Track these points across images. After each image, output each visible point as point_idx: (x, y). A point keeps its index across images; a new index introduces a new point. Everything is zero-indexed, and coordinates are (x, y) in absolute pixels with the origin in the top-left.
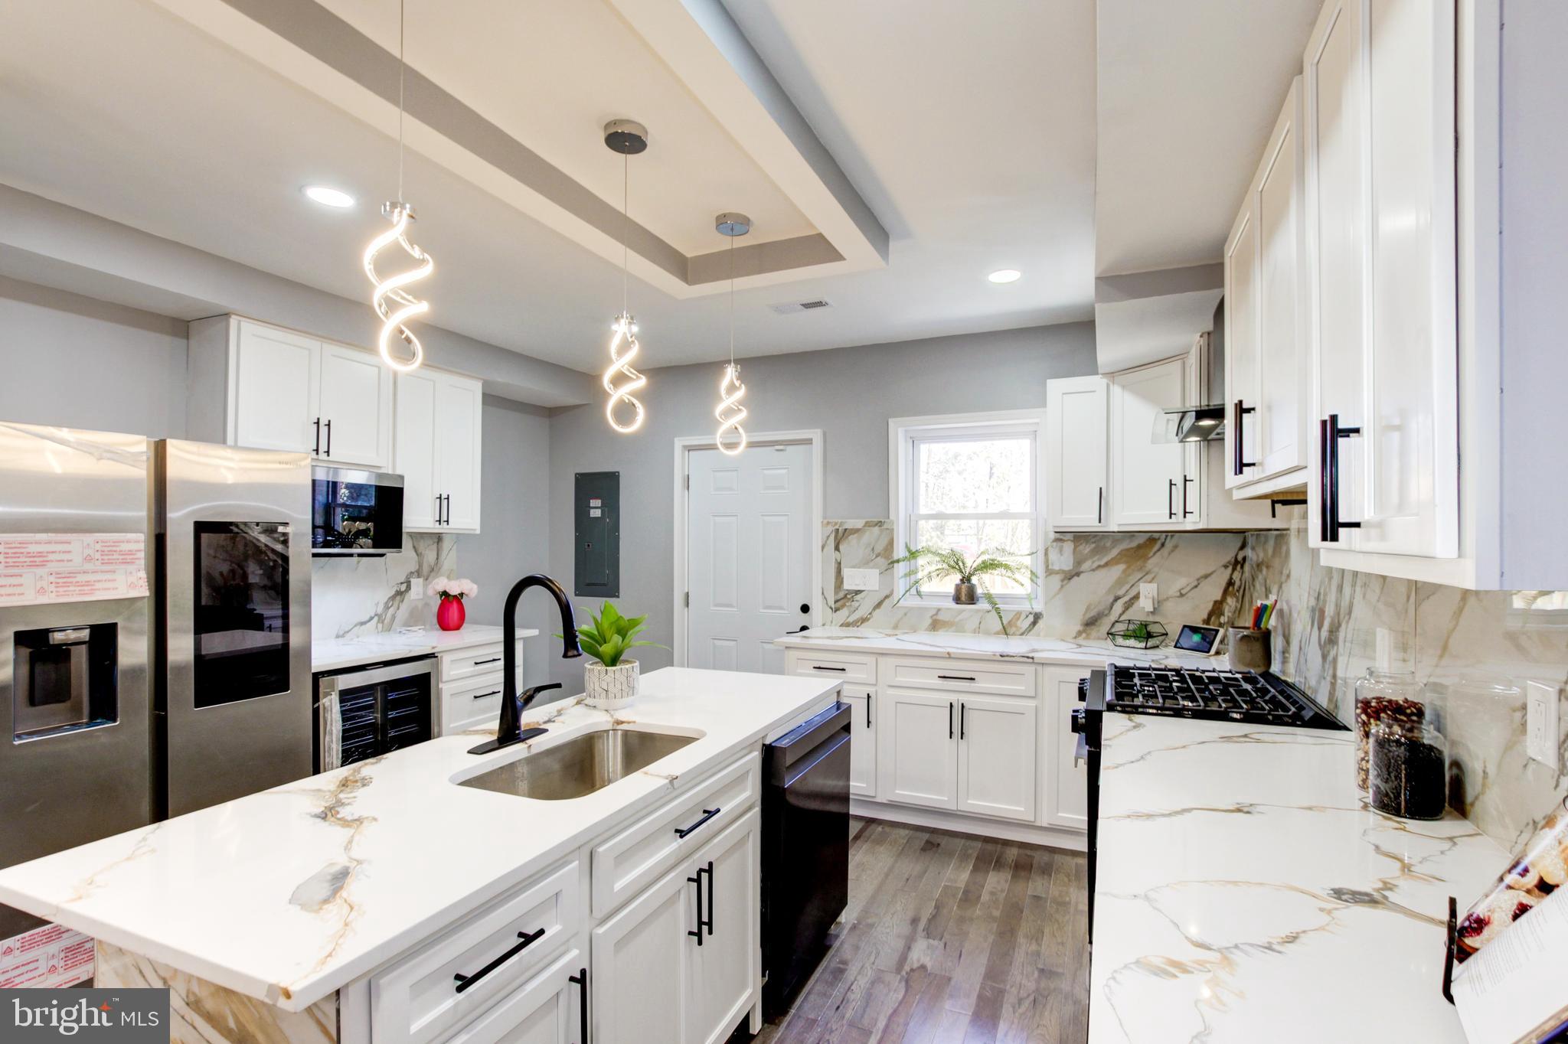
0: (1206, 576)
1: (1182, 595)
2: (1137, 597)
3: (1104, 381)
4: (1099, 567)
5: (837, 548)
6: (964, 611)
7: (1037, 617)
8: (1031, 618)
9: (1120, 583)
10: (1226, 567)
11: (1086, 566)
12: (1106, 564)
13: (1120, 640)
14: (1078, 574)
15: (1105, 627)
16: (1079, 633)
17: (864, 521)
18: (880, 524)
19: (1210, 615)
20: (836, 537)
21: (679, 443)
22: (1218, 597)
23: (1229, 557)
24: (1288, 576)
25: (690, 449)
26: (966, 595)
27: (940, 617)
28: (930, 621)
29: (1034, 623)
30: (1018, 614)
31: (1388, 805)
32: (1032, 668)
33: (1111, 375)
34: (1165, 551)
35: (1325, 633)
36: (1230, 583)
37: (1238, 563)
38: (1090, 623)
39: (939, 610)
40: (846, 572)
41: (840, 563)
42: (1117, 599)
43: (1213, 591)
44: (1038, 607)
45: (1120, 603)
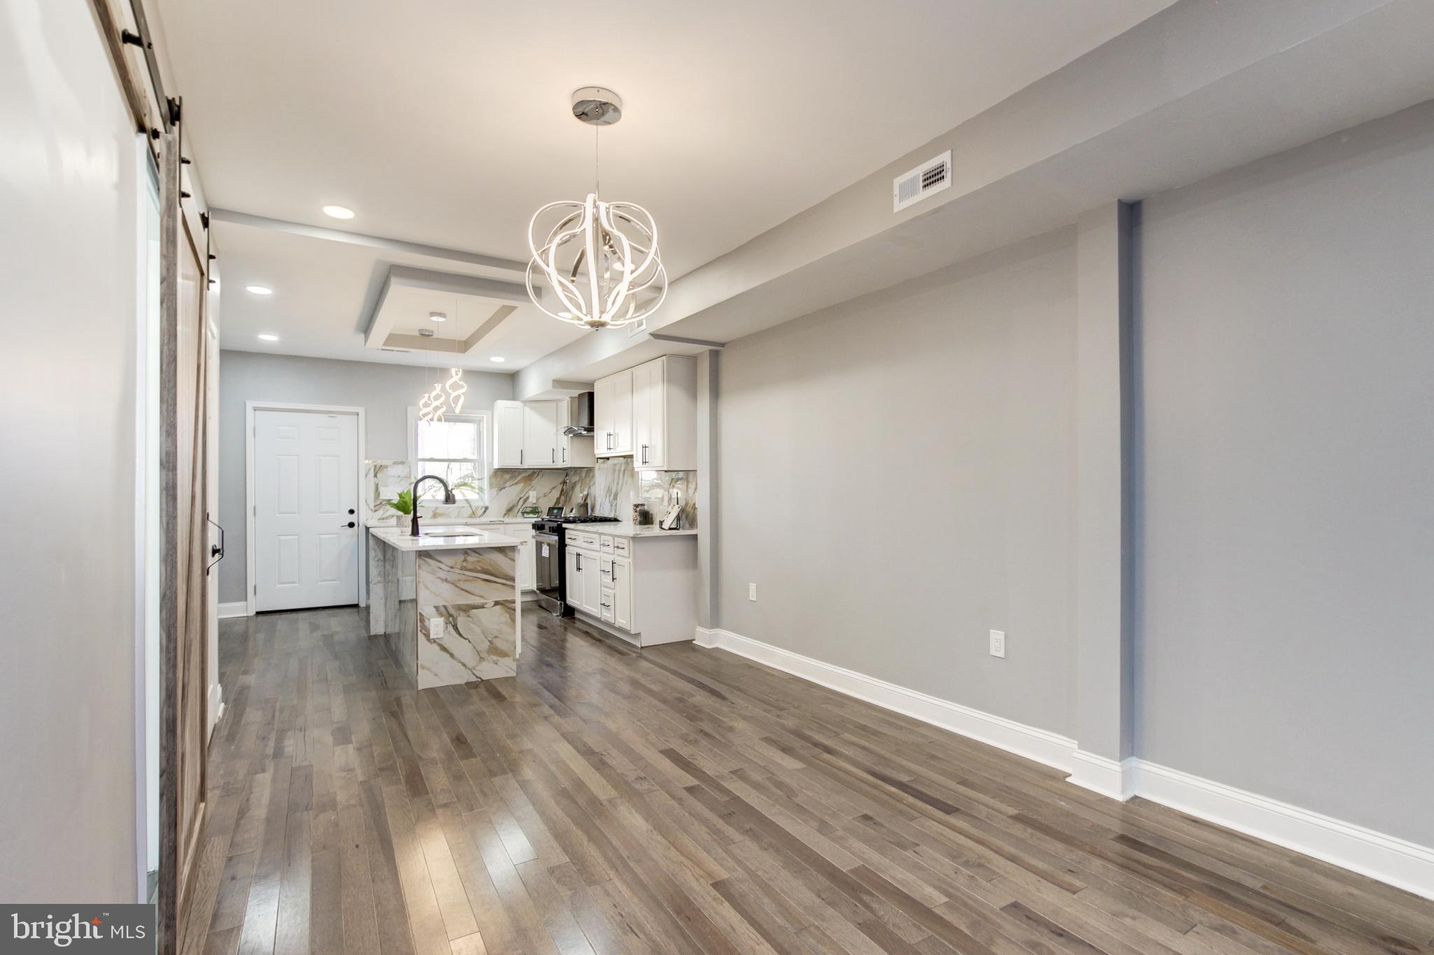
0: (554, 488)
1: (545, 496)
2: (528, 497)
3: (522, 404)
4: (513, 484)
5: (375, 476)
6: (449, 508)
7: (487, 508)
8: (483, 509)
9: (521, 491)
10: (561, 484)
11: (507, 484)
12: (516, 483)
13: (526, 515)
14: (504, 488)
15: (516, 510)
16: (505, 514)
17: (392, 461)
18: (403, 463)
19: (556, 503)
20: (375, 470)
21: (250, 405)
22: (558, 496)
23: (561, 480)
24: (594, 483)
25: (255, 409)
26: (449, 499)
27: (438, 511)
28: (432, 514)
29: (485, 512)
30: (478, 507)
31: (641, 523)
32: (503, 526)
33: (525, 402)
34: (539, 477)
35: (611, 498)
36: (562, 490)
37: (564, 483)
38: (510, 510)
39: (437, 508)
40: (381, 489)
41: (377, 485)
42: (520, 499)
43: (556, 494)
44: (487, 504)
45: (522, 500)
